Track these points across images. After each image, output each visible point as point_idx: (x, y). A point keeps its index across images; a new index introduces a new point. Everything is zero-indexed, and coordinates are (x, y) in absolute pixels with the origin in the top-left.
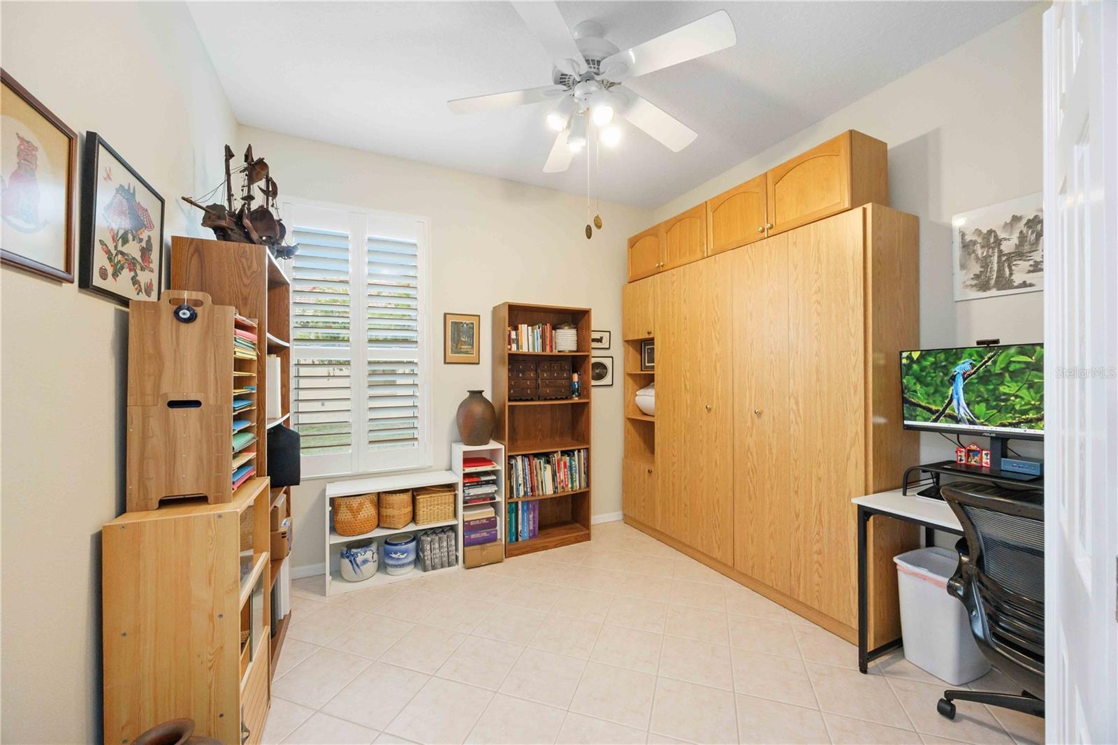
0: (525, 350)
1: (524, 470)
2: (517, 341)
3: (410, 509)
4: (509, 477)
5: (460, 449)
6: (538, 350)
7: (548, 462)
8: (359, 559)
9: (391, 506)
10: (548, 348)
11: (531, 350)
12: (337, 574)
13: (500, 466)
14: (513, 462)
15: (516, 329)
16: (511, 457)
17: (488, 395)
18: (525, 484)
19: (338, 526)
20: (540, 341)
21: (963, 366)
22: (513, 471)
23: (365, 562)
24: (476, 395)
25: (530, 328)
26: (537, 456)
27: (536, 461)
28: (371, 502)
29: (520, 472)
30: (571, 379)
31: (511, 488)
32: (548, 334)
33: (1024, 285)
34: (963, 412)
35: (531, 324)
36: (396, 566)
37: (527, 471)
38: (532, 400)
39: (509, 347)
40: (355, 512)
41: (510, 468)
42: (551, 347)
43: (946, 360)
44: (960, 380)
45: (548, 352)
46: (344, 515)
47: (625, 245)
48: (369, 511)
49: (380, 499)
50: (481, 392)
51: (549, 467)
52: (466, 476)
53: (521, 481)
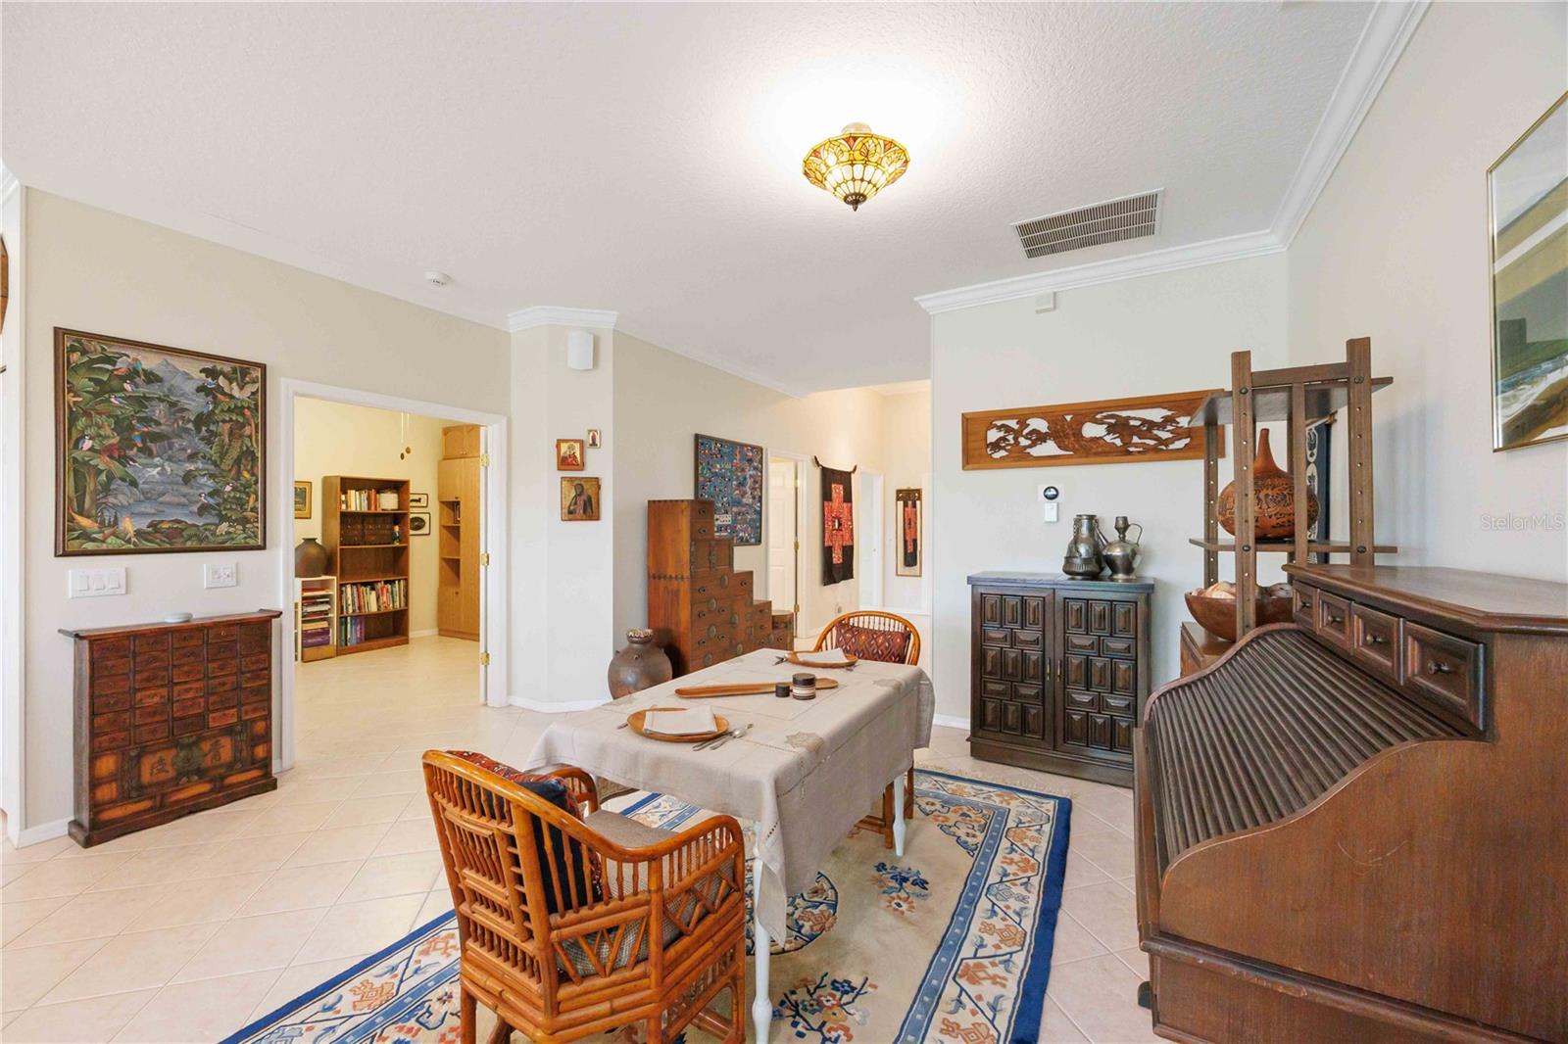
0: (353, 509)
1: (352, 595)
2: (346, 502)
4: (340, 599)
5: (299, 581)
6: (365, 509)
7: (373, 589)
10: (373, 508)
11: (358, 509)
13: (334, 592)
14: (344, 589)
15: (345, 493)
16: (342, 585)
17: (319, 541)
18: (353, 604)
20: (366, 502)
22: (344, 595)
24: (310, 541)
25: (357, 493)
26: (365, 584)
27: (363, 588)
29: (349, 596)
30: (393, 529)
31: (342, 607)
32: (373, 497)
35: (358, 489)
37: (356, 595)
38: (359, 545)
39: (343, 497)
41: (341, 593)
42: (376, 507)
45: (373, 510)
47: (440, 433)
50: (314, 539)
51: (374, 593)
52: (304, 599)
53: (350, 602)
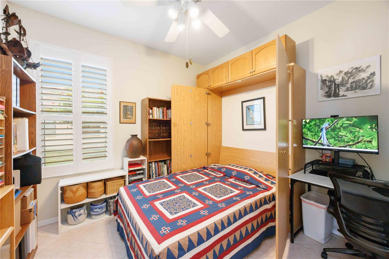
0: (155, 118)
1: (155, 168)
2: (152, 114)
3: (103, 188)
4: (149, 171)
5: (127, 160)
6: (161, 118)
7: (165, 164)
8: (77, 214)
9: (94, 188)
10: (165, 117)
11: (158, 118)
12: (65, 221)
13: (145, 166)
14: (151, 165)
15: (152, 109)
16: (150, 163)
17: (139, 137)
18: (156, 173)
19: (65, 200)
20: (162, 114)
21: (325, 125)
22: (151, 168)
23: (80, 215)
24: (134, 136)
25: (158, 109)
26: (161, 161)
27: (160, 164)
28: (83, 187)
29: (154, 169)
31: (150, 175)
32: (165, 112)
33: (343, 96)
34: (325, 142)
35: (158, 107)
36: (96, 215)
37: (157, 168)
38: (158, 138)
39: (149, 116)
40: (74, 193)
41: (149, 167)
42: (166, 117)
43: (319, 123)
44: (324, 130)
45: (165, 119)
46: (69, 194)
47: (195, 77)
48: (82, 191)
49: (87, 185)
50: (136, 135)
51: (165, 165)
52: (130, 172)
53: (154, 172)
